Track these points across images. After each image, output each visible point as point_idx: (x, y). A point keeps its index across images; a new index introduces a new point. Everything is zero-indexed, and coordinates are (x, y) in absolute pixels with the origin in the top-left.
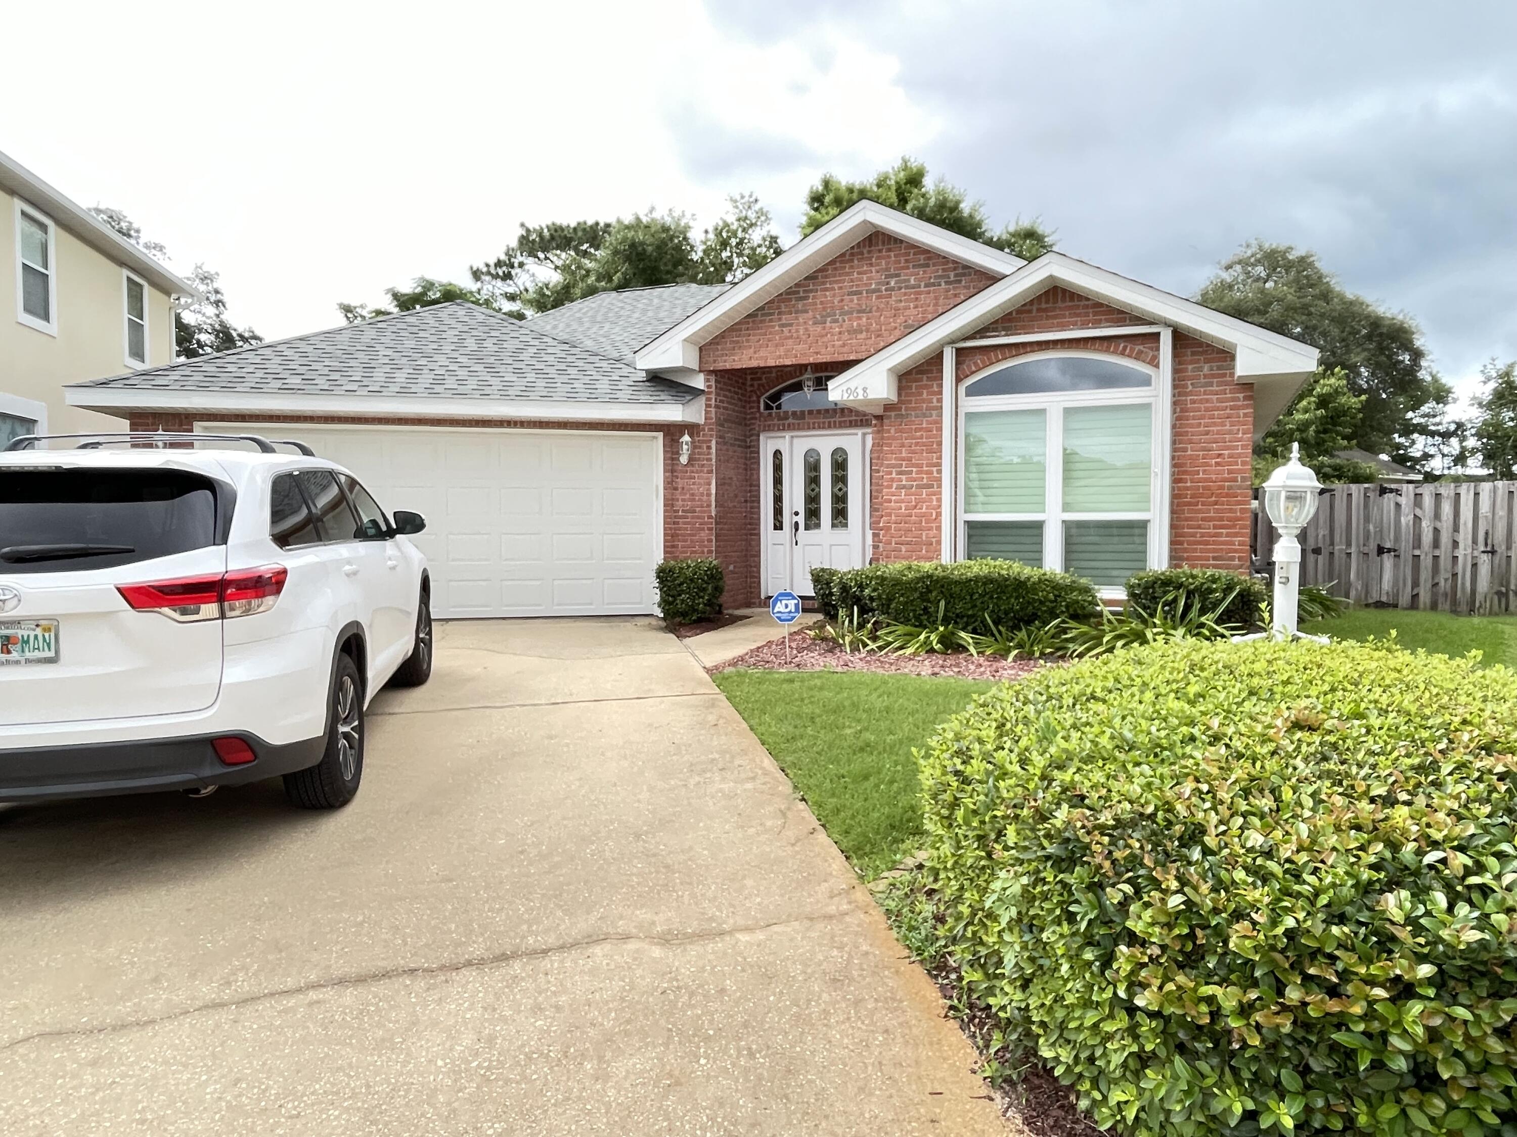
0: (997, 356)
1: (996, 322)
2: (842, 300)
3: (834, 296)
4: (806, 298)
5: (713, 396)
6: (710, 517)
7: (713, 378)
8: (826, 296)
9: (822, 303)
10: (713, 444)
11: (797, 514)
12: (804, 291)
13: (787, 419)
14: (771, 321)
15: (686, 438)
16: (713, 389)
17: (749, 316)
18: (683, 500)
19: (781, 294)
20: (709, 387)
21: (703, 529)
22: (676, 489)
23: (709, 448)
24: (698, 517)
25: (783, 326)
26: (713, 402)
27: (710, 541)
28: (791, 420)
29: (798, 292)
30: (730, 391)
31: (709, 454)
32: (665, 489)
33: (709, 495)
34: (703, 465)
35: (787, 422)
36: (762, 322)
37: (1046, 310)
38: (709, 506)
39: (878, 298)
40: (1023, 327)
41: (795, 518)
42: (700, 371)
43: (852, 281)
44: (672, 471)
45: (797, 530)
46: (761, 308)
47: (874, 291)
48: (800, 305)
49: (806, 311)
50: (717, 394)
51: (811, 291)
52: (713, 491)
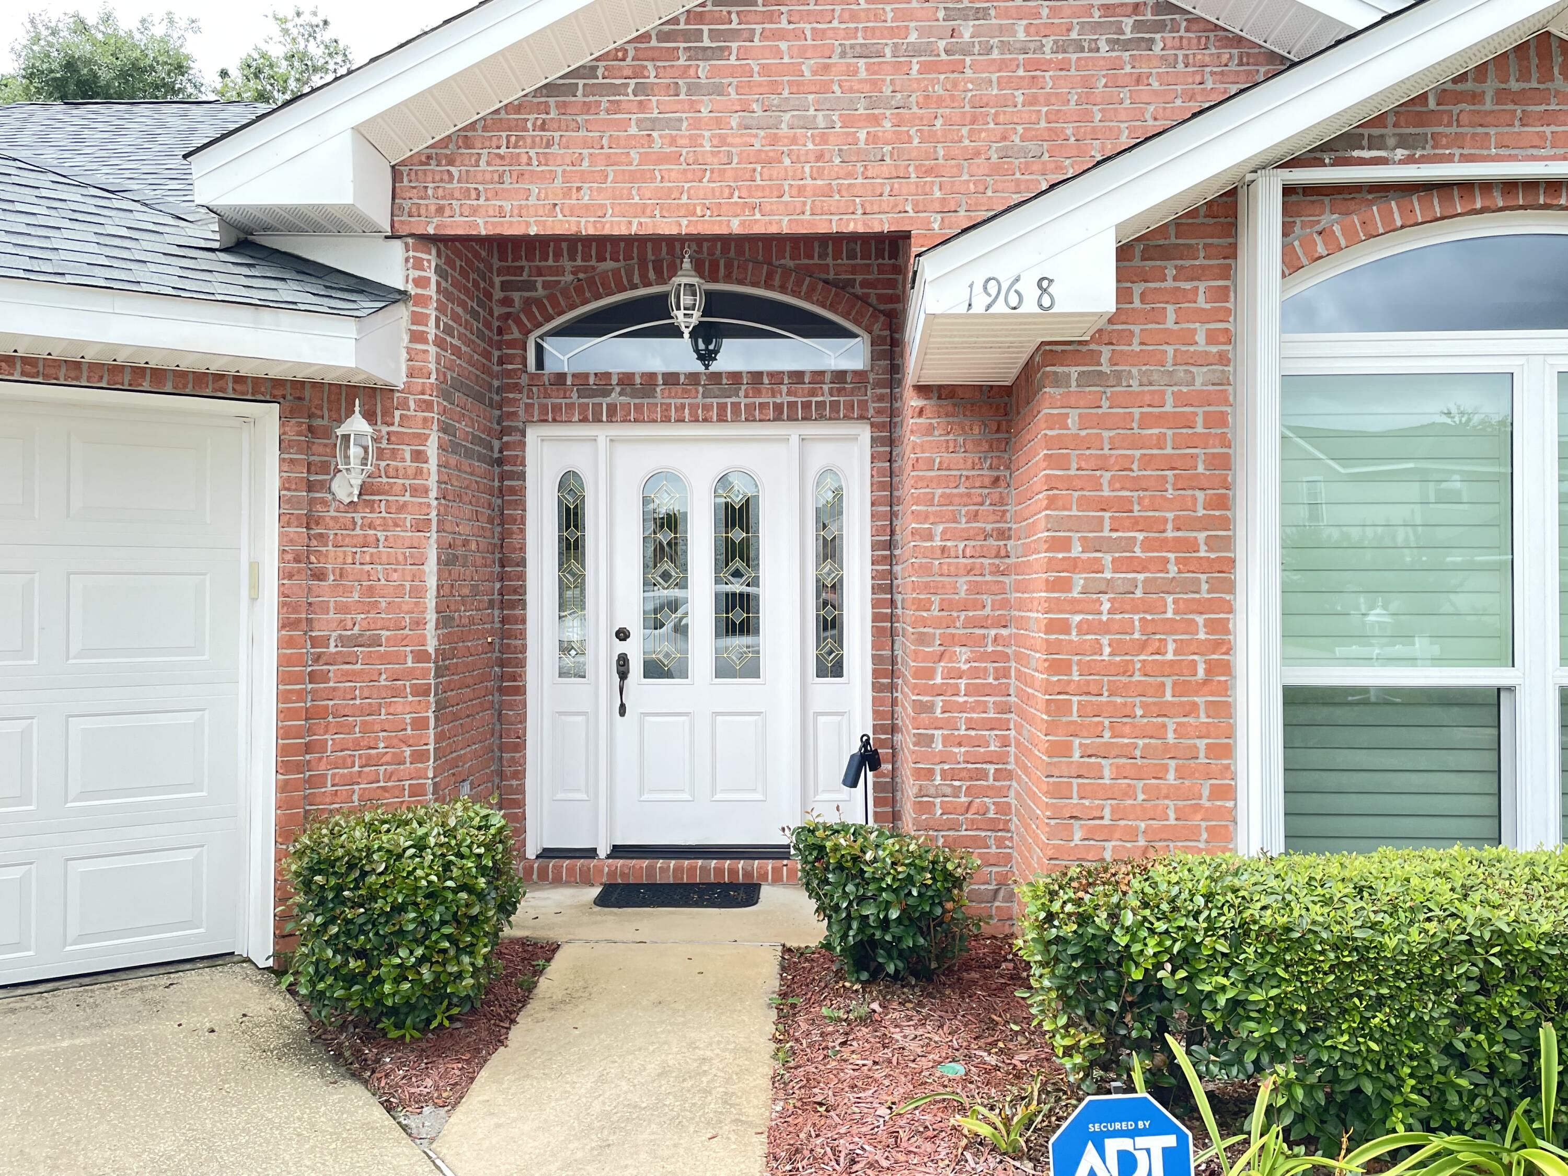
0: (1387, 217)
1: (1379, 121)
2: (826, 68)
3: (803, 53)
4: (721, 53)
5: (431, 312)
6: (421, 656)
7: (430, 259)
8: (779, 53)
9: (765, 70)
10: (432, 449)
11: (622, 635)
12: (713, 35)
13: (606, 393)
14: (616, 107)
15: (357, 425)
16: (432, 291)
17: (549, 89)
18: (342, 609)
19: (645, 37)
20: (421, 282)
21: (397, 693)
22: (319, 575)
23: (419, 456)
24: (385, 658)
25: (654, 124)
26: (431, 330)
27: (420, 724)
28: (614, 397)
29: (698, 35)
30: (463, 304)
31: (419, 473)
32: (286, 574)
33: (418, 592)
34: (402, 508)
35: (605, 401)
36: (587, 108)
37: (1517, 98)
38: (419, 623)
39: (925, 68)
40: (1458, 141)
41: (621, 647)
42: (393, 237)
43: (854, 17)
44: (310, 521)
45: (623, 675)
46: (587, 71)
47: (916, 51)
48: (703, 68)
49: (719, 90)
50: (441, 308)
51: (734, 34)
52: (432, 582)
